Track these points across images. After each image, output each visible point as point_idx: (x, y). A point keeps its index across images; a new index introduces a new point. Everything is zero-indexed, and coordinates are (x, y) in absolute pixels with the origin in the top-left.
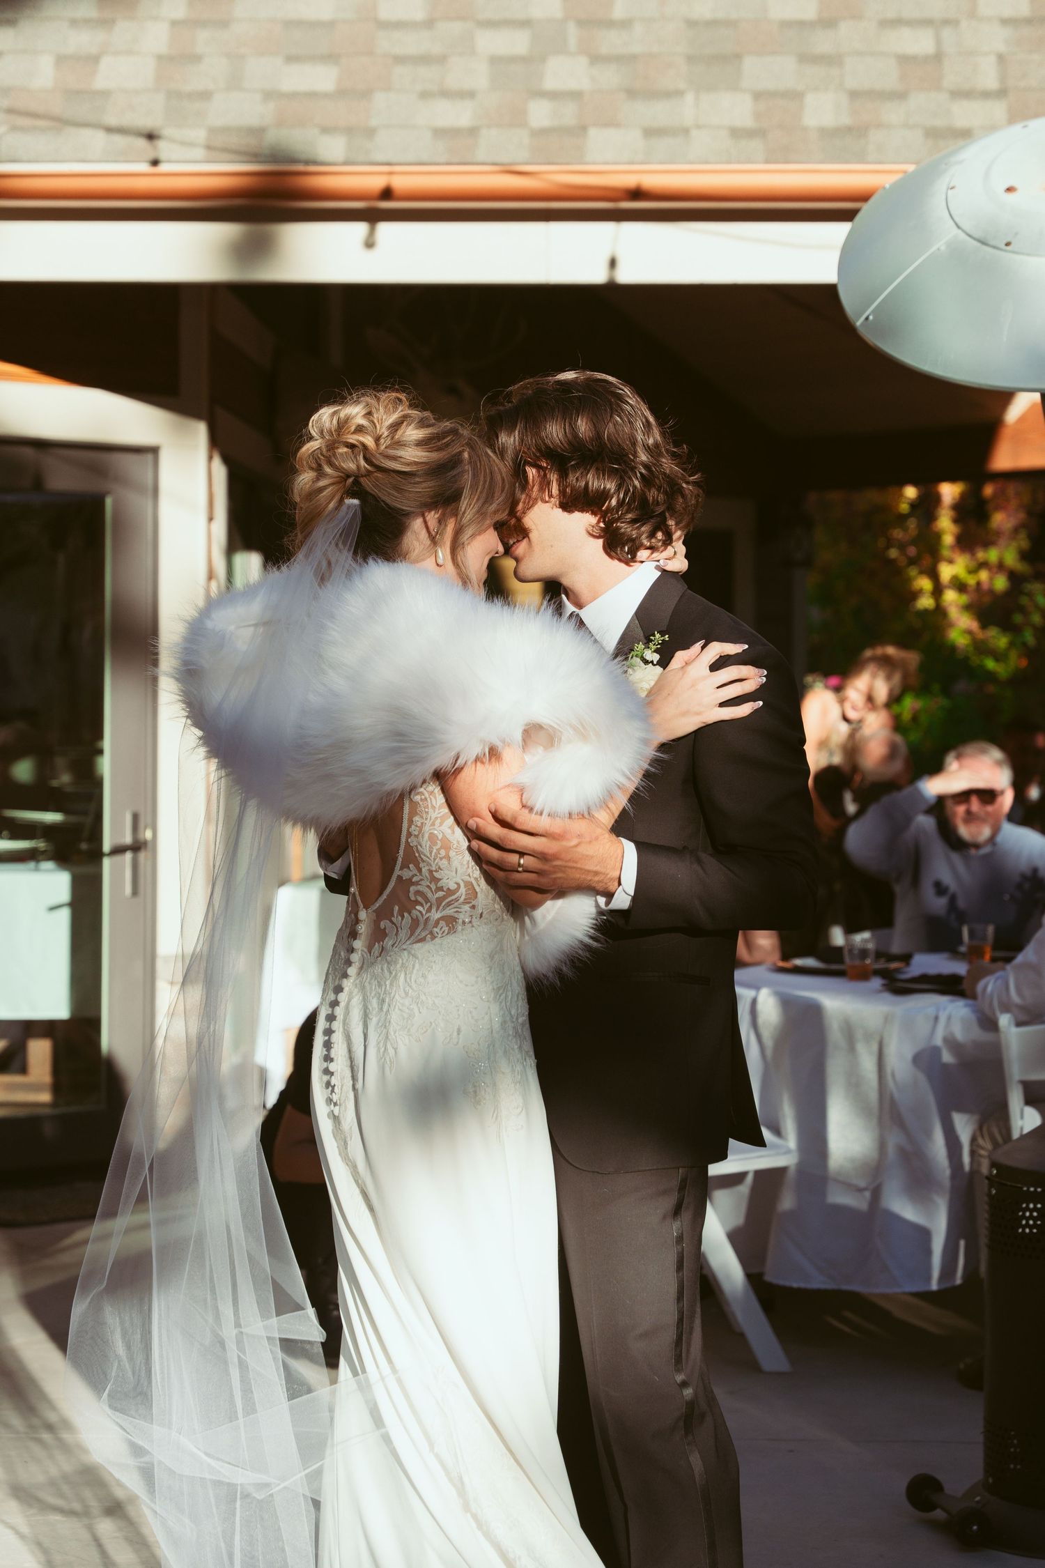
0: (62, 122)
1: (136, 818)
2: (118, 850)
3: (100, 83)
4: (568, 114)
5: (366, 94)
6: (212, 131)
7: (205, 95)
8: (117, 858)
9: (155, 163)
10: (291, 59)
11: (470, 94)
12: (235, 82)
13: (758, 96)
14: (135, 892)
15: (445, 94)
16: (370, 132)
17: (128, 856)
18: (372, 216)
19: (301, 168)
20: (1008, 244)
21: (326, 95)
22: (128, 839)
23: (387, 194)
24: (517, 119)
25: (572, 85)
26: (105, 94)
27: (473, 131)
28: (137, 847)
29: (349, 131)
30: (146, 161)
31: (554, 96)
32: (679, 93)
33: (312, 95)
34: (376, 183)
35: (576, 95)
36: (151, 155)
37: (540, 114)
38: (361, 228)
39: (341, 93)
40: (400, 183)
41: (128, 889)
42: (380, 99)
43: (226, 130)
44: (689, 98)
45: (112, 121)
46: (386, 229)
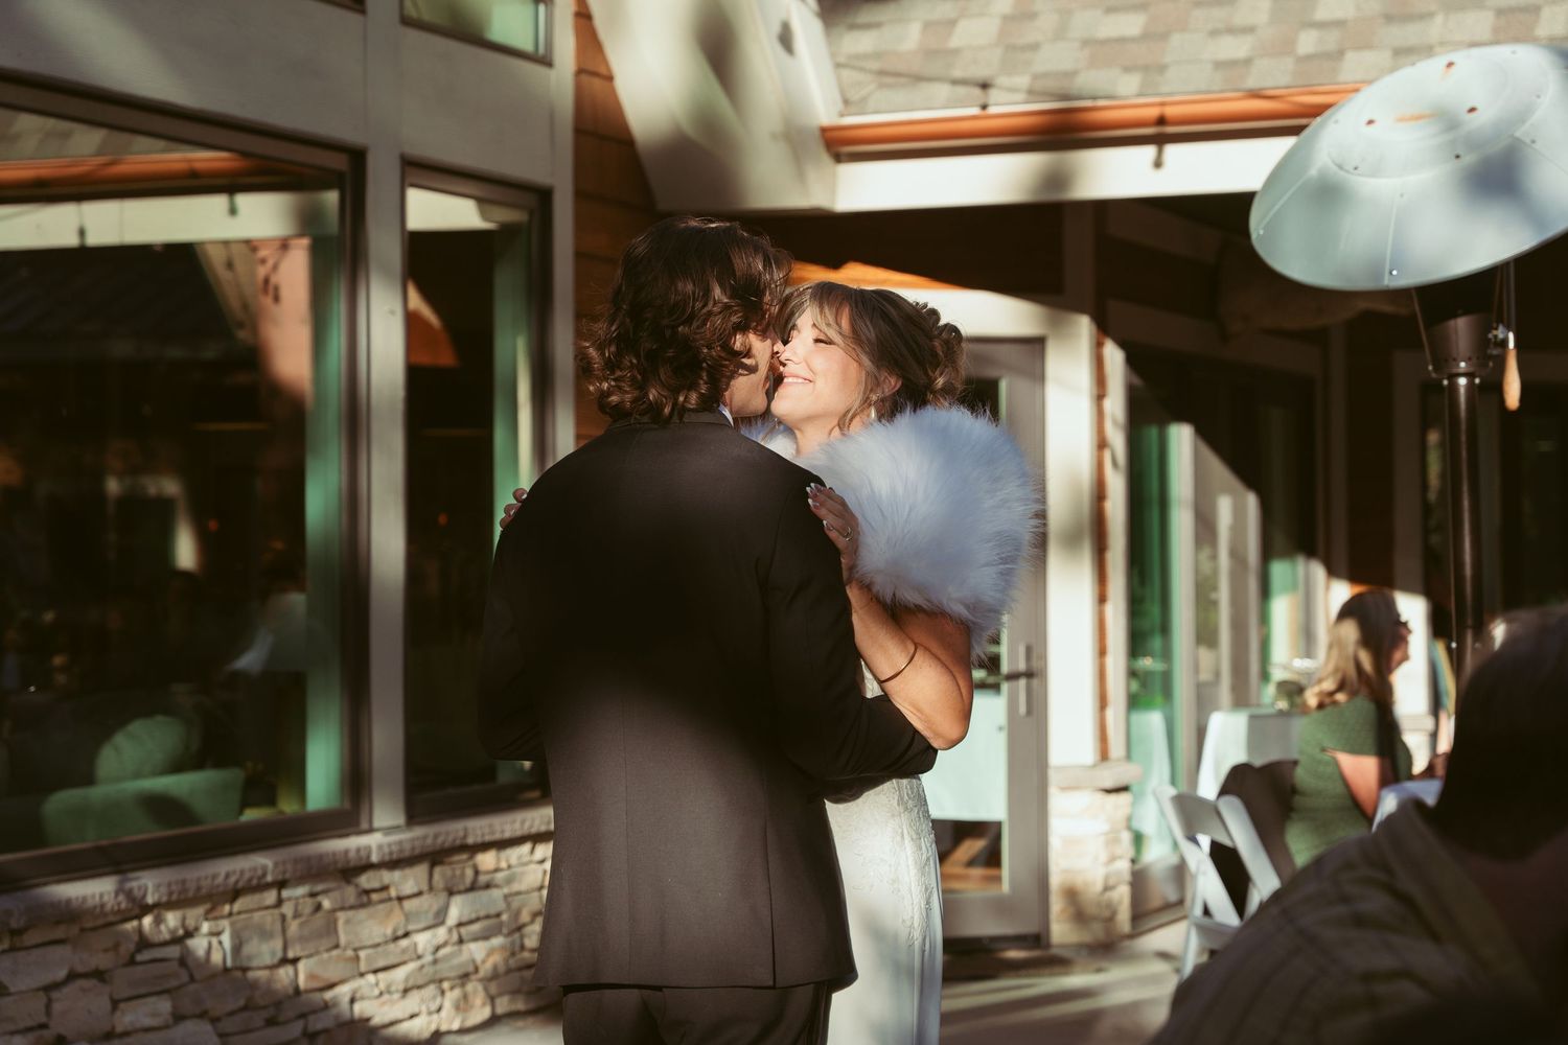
0: (919, 79)
1: (1029, 650)
2: (1013, 677)
3: (955, 42)
4: (1332, 40)
5: (1164, 36)
6: (1036, 77)
7: (1035, 47)
8: (1013, 683)
9: (984, 107)
10: (1111, 10)
11: (1249, 30)
12: (1060, 34)
13: (1500, 12)
14: (1029, 712)
15: (1232, 30)
16: (1162, 69)
17: (1022, 682)
18: (1160, 140)
19: (1101, 103)
20: (1356, 169)
21: (1133, 40)
22: (1022, 666)
23: (1161, 121)
24: (1285, 47)
25: (1339, 14)
26: (956, 52)
27: (1248, 62)
28: (1029, 675)
29: (1145, 69)
30: (977, 106)
31: (1322, 25)
32: (1430, 15)
33: (1122, 40)
34: (1153, 113)
35: (1339, 24)
36: (981, 102)
37: (1307, 42)
38: (1149, 151)
39: (1146, 37)
40: (1170, 111)
41: (1023, 709)
42: (1176, 39)
43: (1045, 75)
44: (1439, 19)
45: (958, 73)
46: (1172, 151)
